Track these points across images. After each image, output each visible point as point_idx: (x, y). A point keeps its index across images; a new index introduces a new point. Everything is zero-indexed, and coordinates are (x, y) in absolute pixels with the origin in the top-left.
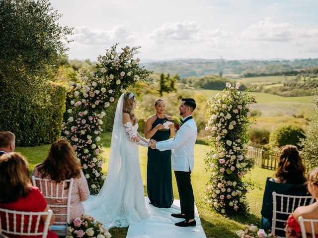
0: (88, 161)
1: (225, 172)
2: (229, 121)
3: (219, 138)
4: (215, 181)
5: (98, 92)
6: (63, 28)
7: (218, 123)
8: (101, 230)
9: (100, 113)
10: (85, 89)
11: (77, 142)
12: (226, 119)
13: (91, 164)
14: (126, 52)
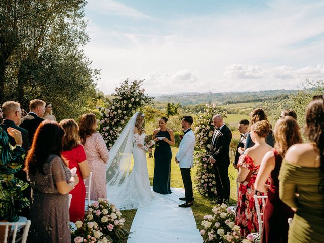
1: (207, 167)
2: (208, 131)
3: (201, 143)
4: (200, 174)
5: (116, 113)
6: (93, 70)
7: (201, 132)
8: (114, 210)
9: (118, 128)
10: (107, 111)
12: (206, 130)
14: (135, 84)
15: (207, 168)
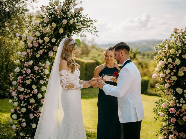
0: (34, 111)
1: (176, 122)
2: (178, 67)
3: (167, 85)
4: (166, 132)
5: (41, 41)
7: (167, 69)
9: (45, 62)
11: (23, 92)
12: (174, 65)
13: (37, 114)
15: (176, 124)
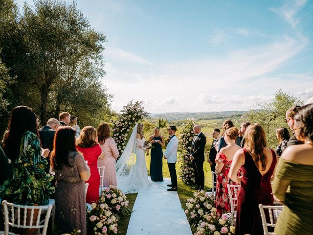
2: (189, 137)
3: (184, 145)
4: (183, 168)
5: (123, 124)
6: (109, 94)
7: (184, 138)
8: (121, 194)
9: (125, 134)
10: (117, 123)
14: (137, 104)
15: (188, 164)
